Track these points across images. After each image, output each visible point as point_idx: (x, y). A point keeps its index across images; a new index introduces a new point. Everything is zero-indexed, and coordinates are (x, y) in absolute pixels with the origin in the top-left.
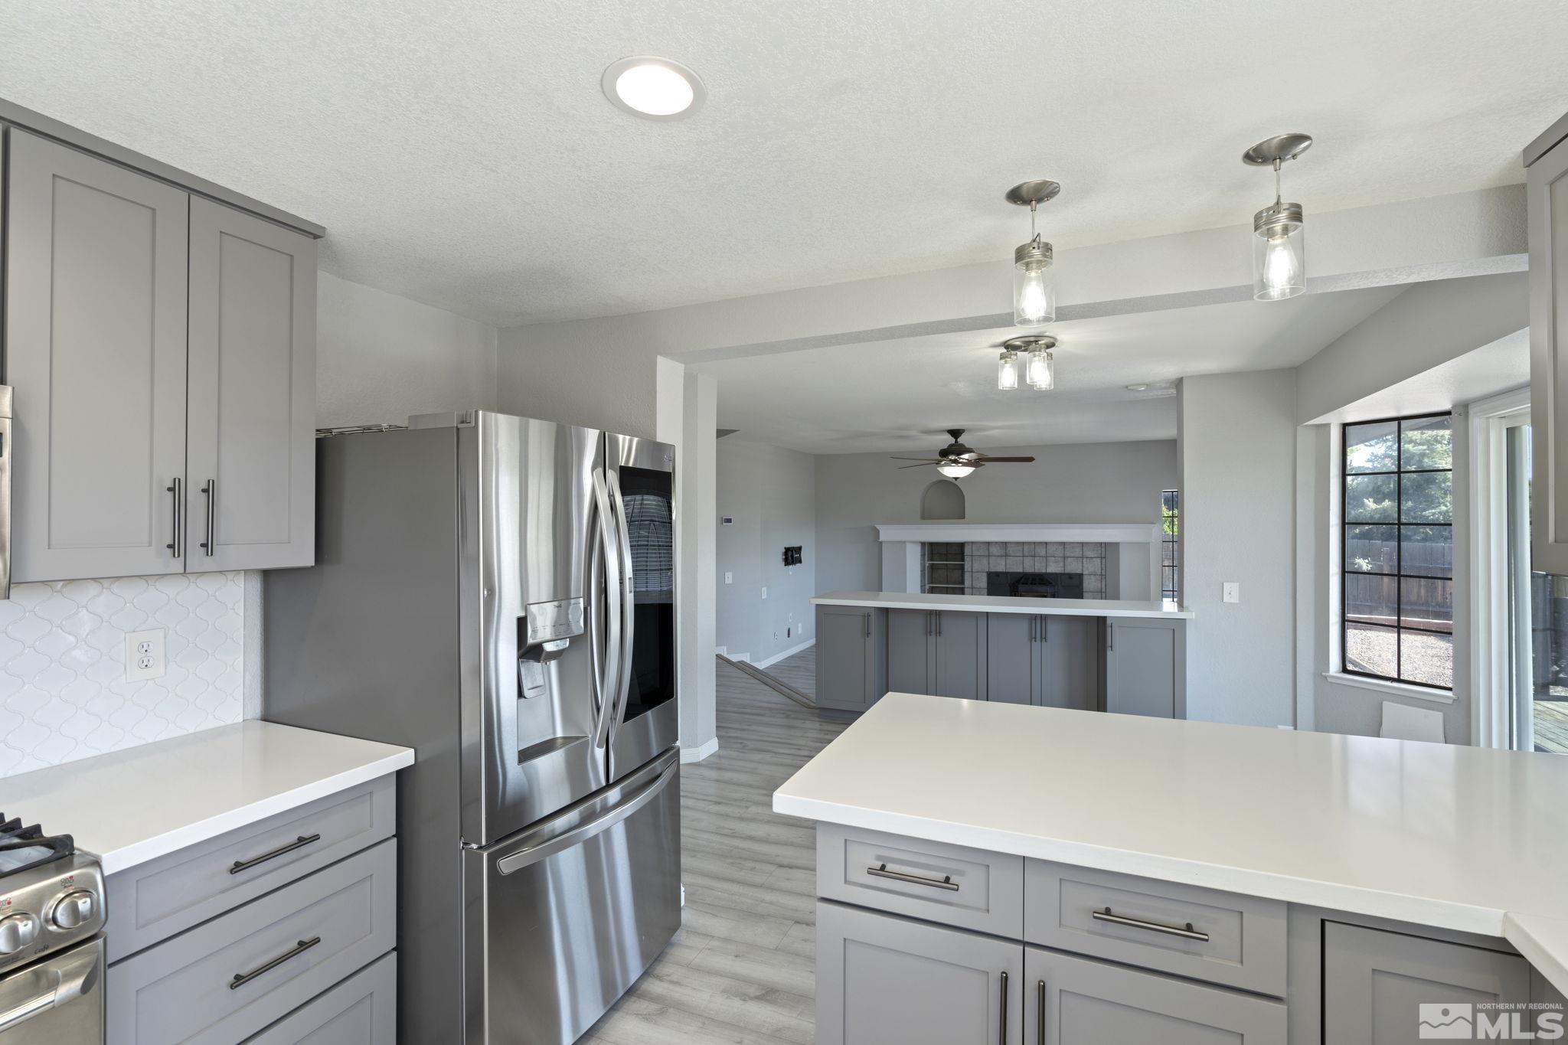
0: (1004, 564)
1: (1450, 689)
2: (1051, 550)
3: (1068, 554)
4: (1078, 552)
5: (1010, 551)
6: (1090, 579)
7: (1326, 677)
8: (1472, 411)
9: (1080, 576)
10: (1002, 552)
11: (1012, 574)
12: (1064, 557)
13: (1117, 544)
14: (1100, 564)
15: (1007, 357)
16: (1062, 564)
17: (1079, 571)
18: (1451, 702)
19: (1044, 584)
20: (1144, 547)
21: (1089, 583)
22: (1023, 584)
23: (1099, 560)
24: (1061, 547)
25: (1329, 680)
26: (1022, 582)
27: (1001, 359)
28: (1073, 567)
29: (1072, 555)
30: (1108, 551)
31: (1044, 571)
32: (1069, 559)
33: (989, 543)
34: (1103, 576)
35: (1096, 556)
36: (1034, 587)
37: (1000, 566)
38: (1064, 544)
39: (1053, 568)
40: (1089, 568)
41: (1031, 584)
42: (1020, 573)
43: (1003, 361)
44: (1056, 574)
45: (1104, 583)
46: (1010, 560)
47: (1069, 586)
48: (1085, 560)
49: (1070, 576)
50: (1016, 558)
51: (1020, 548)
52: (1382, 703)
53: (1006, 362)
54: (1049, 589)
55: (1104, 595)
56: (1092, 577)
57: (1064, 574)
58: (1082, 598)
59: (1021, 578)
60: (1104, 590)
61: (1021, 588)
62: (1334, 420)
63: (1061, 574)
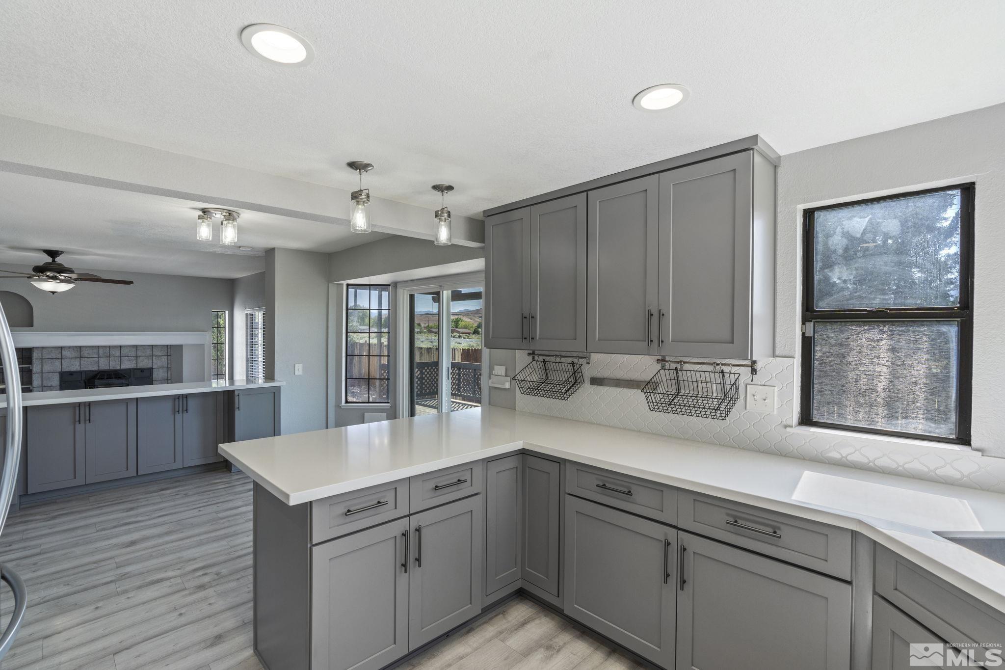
0: (78, 364)
1: (389, 403)
2: (125, 351)
3: (139, 354)
4: (148, 352)
5: (85, 353)
6: (159, 371)
7: (340, 407)
8: (399, 285)
9: (151, 370)
10: (77, 355)
11: (85, 372)
12: (137, 357)
13: (181, 346)
14: (166, 360)
15: (204, 218)
16: (135, 362)
17: (150, 366)
18: (389, 408)
19: (119, 378)
20: (201, 347)
21: (157, 374)
22: (98, 379)
23: (166, 357)
24: (134, 349)
25: (342, 408)
26: (98, 377)
27: (199, 219)
28: (144, 363)
29: (143, 354)
30: (174, 352)
31: (118, 368)
32: (141, 357)
33: (61, 348)
34: (169, 368)
35: (163, 354)
36: (111, 381)
37: (75, 366)
38: (136, 347)
39: (127, 365)
40: (159, 364)
41: (107, 378)
42: (95, 371)
43: (200, 221)
44: (130, 369)
45: (169, 373)
46: (84, 361)
47: (144, 377)
48: (154, 357)
49: (142, 370)
50: (91, 359)
51: (96, 351)
52: (364, 414)
53: (203, 222)
54: (124, 381)
55: (170, 381)
56: (161, 370)
57: (137, 369)
58: (153, 384)
59: (98, 373)
60: (169, 378)
61: (97, 382)
62: (345, 283)
63: (134, 369)
